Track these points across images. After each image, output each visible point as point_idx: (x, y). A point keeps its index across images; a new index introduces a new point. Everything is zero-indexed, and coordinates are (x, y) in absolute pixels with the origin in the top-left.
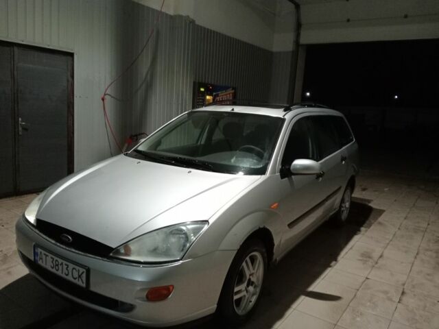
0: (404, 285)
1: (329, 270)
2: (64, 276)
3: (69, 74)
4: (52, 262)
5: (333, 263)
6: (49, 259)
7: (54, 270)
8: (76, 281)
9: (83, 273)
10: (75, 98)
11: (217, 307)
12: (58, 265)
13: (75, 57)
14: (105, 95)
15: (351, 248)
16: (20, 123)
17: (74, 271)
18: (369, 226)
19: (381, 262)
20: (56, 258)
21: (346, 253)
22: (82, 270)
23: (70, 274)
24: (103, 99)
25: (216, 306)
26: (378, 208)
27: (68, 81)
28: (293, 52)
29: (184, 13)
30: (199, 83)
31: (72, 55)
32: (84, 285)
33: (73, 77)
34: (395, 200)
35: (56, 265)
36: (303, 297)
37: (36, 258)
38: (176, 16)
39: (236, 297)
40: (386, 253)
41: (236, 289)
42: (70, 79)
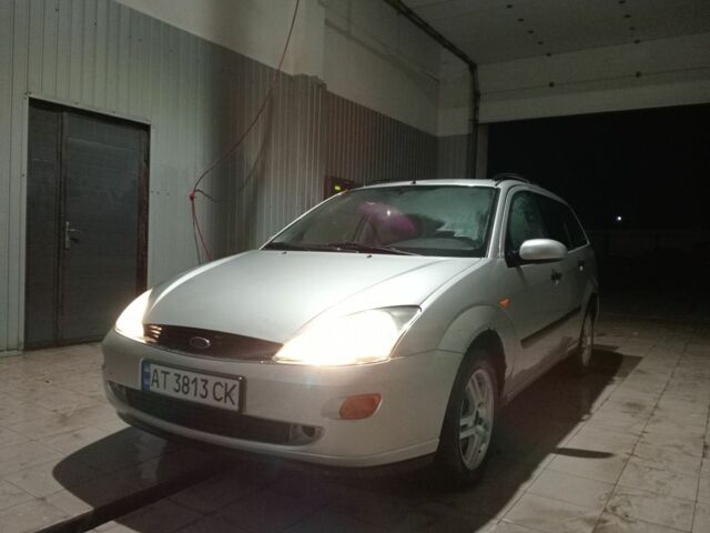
0: (704, 437)
1: (581, 425)
2: (198, 399)
3: (142, 158)
4: (177, 382)
5: (585, 417)
6: (171, 378)
7: (180, 395)
8: (221, 404)
9: (234, 387)
10: (151, 195)
11: (440, 443)
12: (187, 385)
13: (153, 131)
14: (195, 191)
15: (607, 399)
16: (67, 229)
17: (218, 387)
18: (625, 375)
19: (658, 413)
20: (183, 373)
21: (602, 404)
22: (231, 383)
23: (210, 394)
24: (192, 198)
25: (438, 440)
26: (629, 354)
27: (140, 168)
28: (469, 135)
29: (310, 73)
30: (332, 178)
31: (146, 128)
32: (236, 408)
33: (147, 161)
34: (654, 346)
35: (185, 384)
36: (552, 456)
37: (146, 383)
38: (297, 77)
39: (463, 435)
40: (662, 403)
41: (463, 422)
42: (144, 165)
